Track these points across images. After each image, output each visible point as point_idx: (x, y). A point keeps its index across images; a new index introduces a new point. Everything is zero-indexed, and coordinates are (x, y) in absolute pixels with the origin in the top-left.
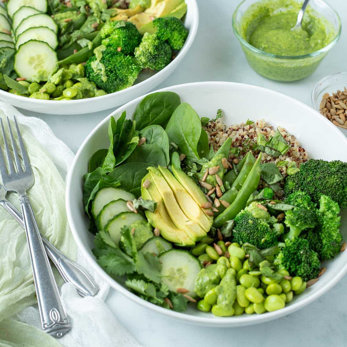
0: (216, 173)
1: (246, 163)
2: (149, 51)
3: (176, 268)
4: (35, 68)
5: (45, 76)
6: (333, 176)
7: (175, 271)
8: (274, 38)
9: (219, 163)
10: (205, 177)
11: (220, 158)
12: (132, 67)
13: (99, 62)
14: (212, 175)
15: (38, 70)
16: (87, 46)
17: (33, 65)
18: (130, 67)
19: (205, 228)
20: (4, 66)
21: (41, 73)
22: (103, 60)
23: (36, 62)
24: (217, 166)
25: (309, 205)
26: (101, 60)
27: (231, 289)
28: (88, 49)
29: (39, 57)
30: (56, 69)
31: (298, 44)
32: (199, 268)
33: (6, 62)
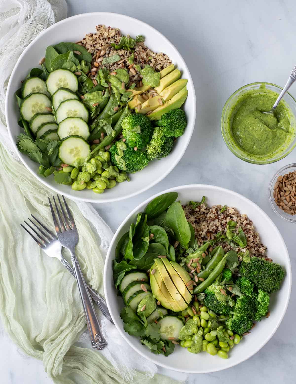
0: (198, 262)
1: (217, 253)
2: (158, 151)
3: (169, 326)
4: (74, 156)
5: (82, 162)
6: (270, 278)
7: (169, 327)
8: (251, 128)
9: (200, 256)
10: (190, 264)
11: (201, 253)
12: (145, 162)
13: (121, 158)
14: (195, 262)
15: (76, 158)
16: (111, 134)
17: (73, 155)
18: (143, 161)
19: (188, 301)
20: (51, 154)
21: (79, 160)
22: (124, 157)
23: (75, 153)
24: (198, 258)
25: (252, 294)
26: (123, 157)
27: (199, 345)
28: (112, 136)
29: (76, 148)
30: (90, 158)
31: (268, 135)
32: (182, 325)
33: (52, 151)
